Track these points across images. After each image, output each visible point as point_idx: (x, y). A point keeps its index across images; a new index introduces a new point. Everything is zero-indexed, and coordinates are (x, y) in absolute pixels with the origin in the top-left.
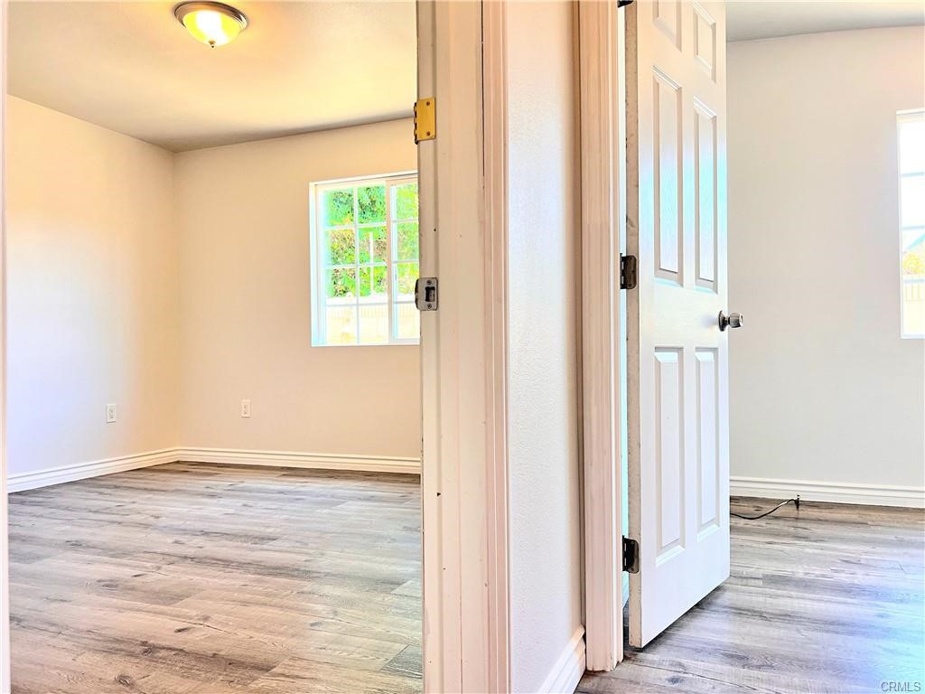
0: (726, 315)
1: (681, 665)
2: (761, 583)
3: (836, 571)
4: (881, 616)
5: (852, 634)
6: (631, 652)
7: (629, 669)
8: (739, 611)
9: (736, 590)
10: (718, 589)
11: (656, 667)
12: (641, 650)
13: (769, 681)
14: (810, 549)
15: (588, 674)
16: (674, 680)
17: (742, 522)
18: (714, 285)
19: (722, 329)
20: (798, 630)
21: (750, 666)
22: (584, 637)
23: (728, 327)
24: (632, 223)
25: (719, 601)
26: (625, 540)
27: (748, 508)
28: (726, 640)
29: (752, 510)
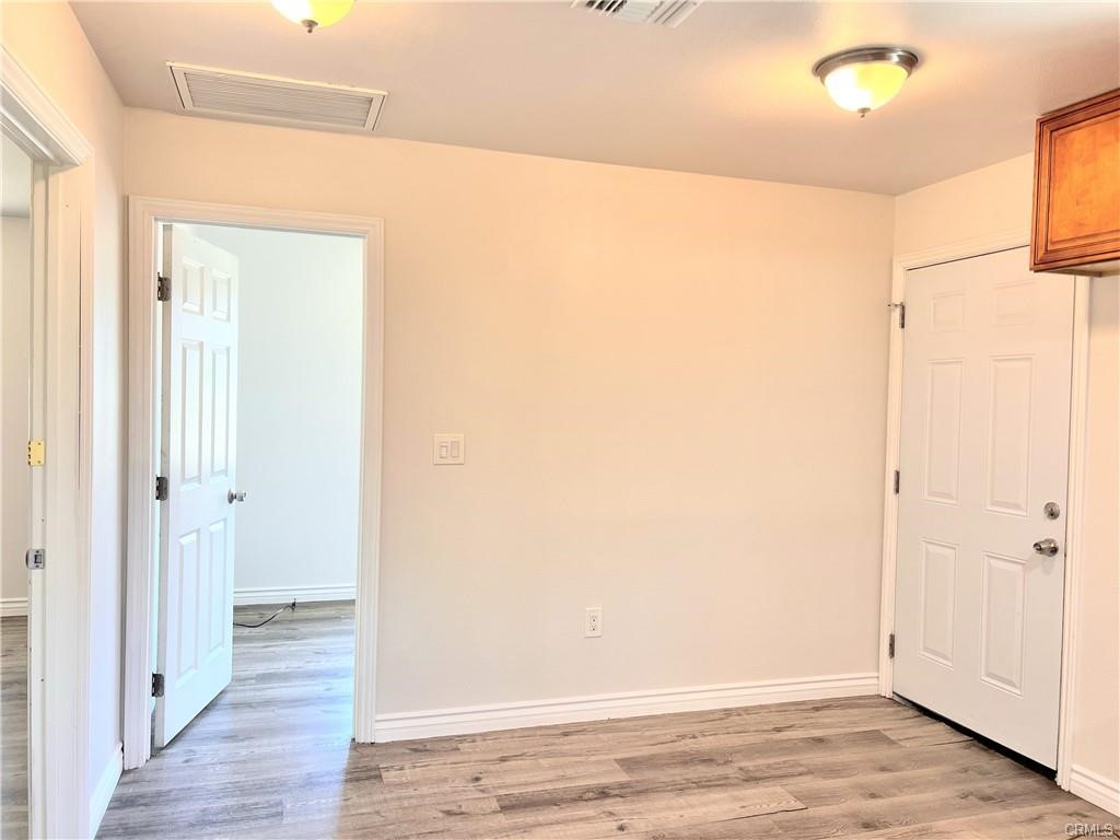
0: (234, 493)
1: (191, 751)
2: (253, 681)
3: (308, 662)
4: (328, 690)
5: (307, 705)
6: (156, 751)
7: (155, 762)
8: (236, 706)
9: (236, 691)
10: (221, 693)
11: (175, 756)
12: (162, 749)
13: (248, 747)
14: (293, 646)
15: (124, 772)
16: (187, 761)
17: (247, 631)
18: (225, 472)
19: (231, 502)
20: (273, 711)
21: (238, 741)
22: (123, 749)
23: (235, 501)
24: (165, 454)
25: (223, 702)
26: (154, 675)
27: (254, 617)
28: (224, 727)
29: (256, 617)
